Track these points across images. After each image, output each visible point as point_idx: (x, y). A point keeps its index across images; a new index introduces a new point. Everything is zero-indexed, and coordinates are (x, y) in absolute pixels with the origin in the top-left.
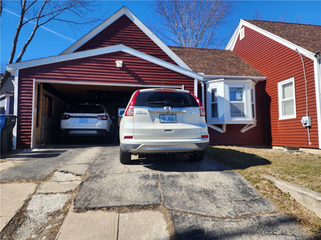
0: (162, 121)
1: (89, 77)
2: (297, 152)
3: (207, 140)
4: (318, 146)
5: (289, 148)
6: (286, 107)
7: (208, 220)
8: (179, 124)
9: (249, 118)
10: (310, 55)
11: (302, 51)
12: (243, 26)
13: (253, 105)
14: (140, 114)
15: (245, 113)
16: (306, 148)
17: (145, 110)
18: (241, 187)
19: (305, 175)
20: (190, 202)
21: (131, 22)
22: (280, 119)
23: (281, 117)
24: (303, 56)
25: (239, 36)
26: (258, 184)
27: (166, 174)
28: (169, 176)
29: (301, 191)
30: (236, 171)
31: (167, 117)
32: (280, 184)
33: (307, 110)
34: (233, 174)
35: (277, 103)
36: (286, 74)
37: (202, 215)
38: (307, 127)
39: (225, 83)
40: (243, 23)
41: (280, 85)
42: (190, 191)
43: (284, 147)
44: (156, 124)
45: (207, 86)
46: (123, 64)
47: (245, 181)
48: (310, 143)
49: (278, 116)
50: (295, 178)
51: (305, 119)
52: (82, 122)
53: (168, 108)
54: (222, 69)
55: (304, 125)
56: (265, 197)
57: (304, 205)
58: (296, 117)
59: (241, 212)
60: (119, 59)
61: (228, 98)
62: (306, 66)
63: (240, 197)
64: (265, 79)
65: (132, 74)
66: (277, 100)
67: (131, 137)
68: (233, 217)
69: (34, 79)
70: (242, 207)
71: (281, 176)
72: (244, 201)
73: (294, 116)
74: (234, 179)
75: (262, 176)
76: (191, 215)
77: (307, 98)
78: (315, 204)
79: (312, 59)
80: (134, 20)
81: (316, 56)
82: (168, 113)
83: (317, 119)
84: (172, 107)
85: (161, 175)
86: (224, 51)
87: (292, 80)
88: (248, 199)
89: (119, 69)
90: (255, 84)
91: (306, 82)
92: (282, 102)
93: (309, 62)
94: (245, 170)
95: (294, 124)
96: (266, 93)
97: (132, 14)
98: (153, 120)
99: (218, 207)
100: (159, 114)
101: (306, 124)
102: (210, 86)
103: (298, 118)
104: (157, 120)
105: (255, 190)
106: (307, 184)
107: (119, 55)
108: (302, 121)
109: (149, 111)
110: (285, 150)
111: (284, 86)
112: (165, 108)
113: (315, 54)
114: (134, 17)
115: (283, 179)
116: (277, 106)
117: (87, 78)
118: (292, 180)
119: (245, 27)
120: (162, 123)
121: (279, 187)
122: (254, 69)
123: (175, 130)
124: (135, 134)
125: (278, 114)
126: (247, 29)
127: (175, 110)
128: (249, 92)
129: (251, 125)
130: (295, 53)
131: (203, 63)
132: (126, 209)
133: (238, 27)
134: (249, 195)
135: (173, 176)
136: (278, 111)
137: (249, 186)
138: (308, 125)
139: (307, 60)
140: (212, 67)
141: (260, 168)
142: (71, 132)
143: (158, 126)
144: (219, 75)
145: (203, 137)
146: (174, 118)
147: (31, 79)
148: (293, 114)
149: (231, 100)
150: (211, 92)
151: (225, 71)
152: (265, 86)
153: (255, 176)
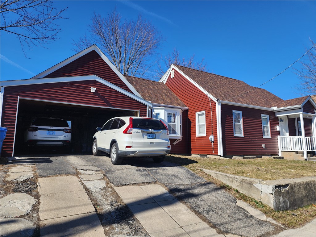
0: (148, 137)
1: (67, 98)
2: (207, 157)
3: (170, 149)
4: (218, 154)
5: (201, 155)
6: (200, 128)
7: (181, 186)
8: (157, 139)
9: (178, 135)
10: (214, 99)
11: (210, 96)
12: (173, 69)
13: (181, 125)
14: (136, 132)
15: (177, 131)
16: (211, 155)
17: (139, 131)
18: (189, 173)
19: (215, 167)
20: (170, 180)
21: (99, 57)
22: (197, 136)
23: (197, 135)
24: (211, 99)
25: (171, 73)
26: (196, 172)
27: (150, 169)
28: (152, 170)
29: (215, 172)
30: (184, 166)
31: (151, 135)
32: (206, 171)
33: (212, 132)
34: (183, 168)
35: (195, 125)
36: (200, 108)
37: (178, 184)
38: (212, 142)
39: (165, 110)
40: (173, 66)
41: (197, 114)
42: (167, 175)
43: (198, 154)
44: (145, 139)
45: (152, 110)
46: (96, 90)
47: (190, 170)
48: (213, 152)
49: (195, 134)
50: (211, 168)
51: (211, 137)
52: (49, 134)
53: (152, 130)
54: (161, 99)
55: (210, 141)
56: (200, 176)
57: (217, 178)
58: (206, 136)
59: (193, 182)
60: (93, 86)
61: (166, 121)
62: (212, 105)
63: (191, 177)
64: (188, 109)
65: (103, 98)
66: (195, 124)
67: (130, 147)
68: (191, 184)
69: (19, 96)
70: (193, 180)
71: (206, 167)
72: (193, 178)
73: (205, 135)
74: (185, 170)
75: (197, 168)
76: (173, 185)
77: (212, 125)
78: (221, 177)
79: (215, 102)
80: (101, 55)
81: (217, 101)
82: (151, 133)
83: (217, 137)
84: (154, 129)
85: (147, 169)
86: (160, 84)
87: (204, 112)
88: (194, 178)
89: (93, 94)
90: (182, 111)
91: (212, 114)
92: (198, 125)
93: (214, 103)
94: (187, 166)
95: (205, 140)
96: (188, 118)
97: (100, 51)
98: (143, 137)
99: (183, 181)
100: (146, 133)
101: (211, 140)
102: (155, 110)
103: (208, 136)
104: (145, 137)
105: (195, 174)
106: (217, 170)
107: (94, 83)
108: (209, 138)
109: (142, 131)
110: (199, 156)
111: (199, 115)
112: (150, 130)
113: (217, 100)
114: (102, 53)
115: (206, 168)
116: (195, 127)
117: (66, 99)
118: (211, 169)
119: (175, 70)
120: (148, 138)
121: (205, 172)
122: (181, 101)
123: (155, 143)
124: (133, 145)
125: (195, 132)
126: (176, 72)
127: (156, 131)
128: (179, 116)
129: (179, 139)
130: (206, 96)
131: (148, 93)
132: (141, 184)
133: (170, 69)
134: (194, 176)
135: (154, 170)
136: (195, 131)
137: (193, 172)
138: (212, 141)
139: (212, 102)
140: (154, 96)
141: (195, 164)
142: (39, 143)
143: (146, 140)
144: (160, 103)
145: (168, 147)
146: (155, 136)
147: (16, 96)
148: (204, 133)
149: (168, 122)
150: (155, 115)
151: (164, 100)
152: (188, 113)
153: (193, 168)
